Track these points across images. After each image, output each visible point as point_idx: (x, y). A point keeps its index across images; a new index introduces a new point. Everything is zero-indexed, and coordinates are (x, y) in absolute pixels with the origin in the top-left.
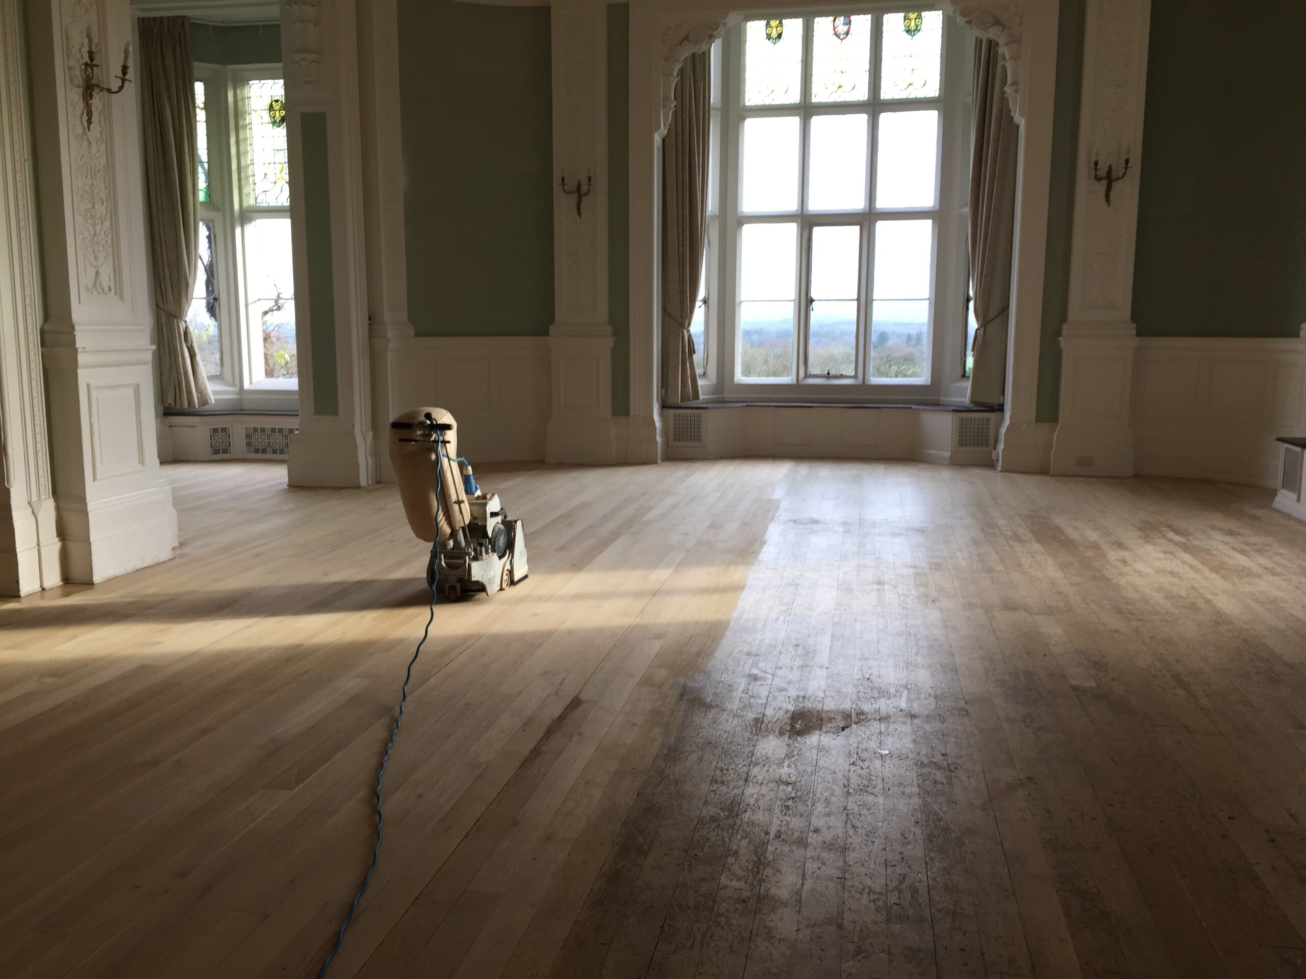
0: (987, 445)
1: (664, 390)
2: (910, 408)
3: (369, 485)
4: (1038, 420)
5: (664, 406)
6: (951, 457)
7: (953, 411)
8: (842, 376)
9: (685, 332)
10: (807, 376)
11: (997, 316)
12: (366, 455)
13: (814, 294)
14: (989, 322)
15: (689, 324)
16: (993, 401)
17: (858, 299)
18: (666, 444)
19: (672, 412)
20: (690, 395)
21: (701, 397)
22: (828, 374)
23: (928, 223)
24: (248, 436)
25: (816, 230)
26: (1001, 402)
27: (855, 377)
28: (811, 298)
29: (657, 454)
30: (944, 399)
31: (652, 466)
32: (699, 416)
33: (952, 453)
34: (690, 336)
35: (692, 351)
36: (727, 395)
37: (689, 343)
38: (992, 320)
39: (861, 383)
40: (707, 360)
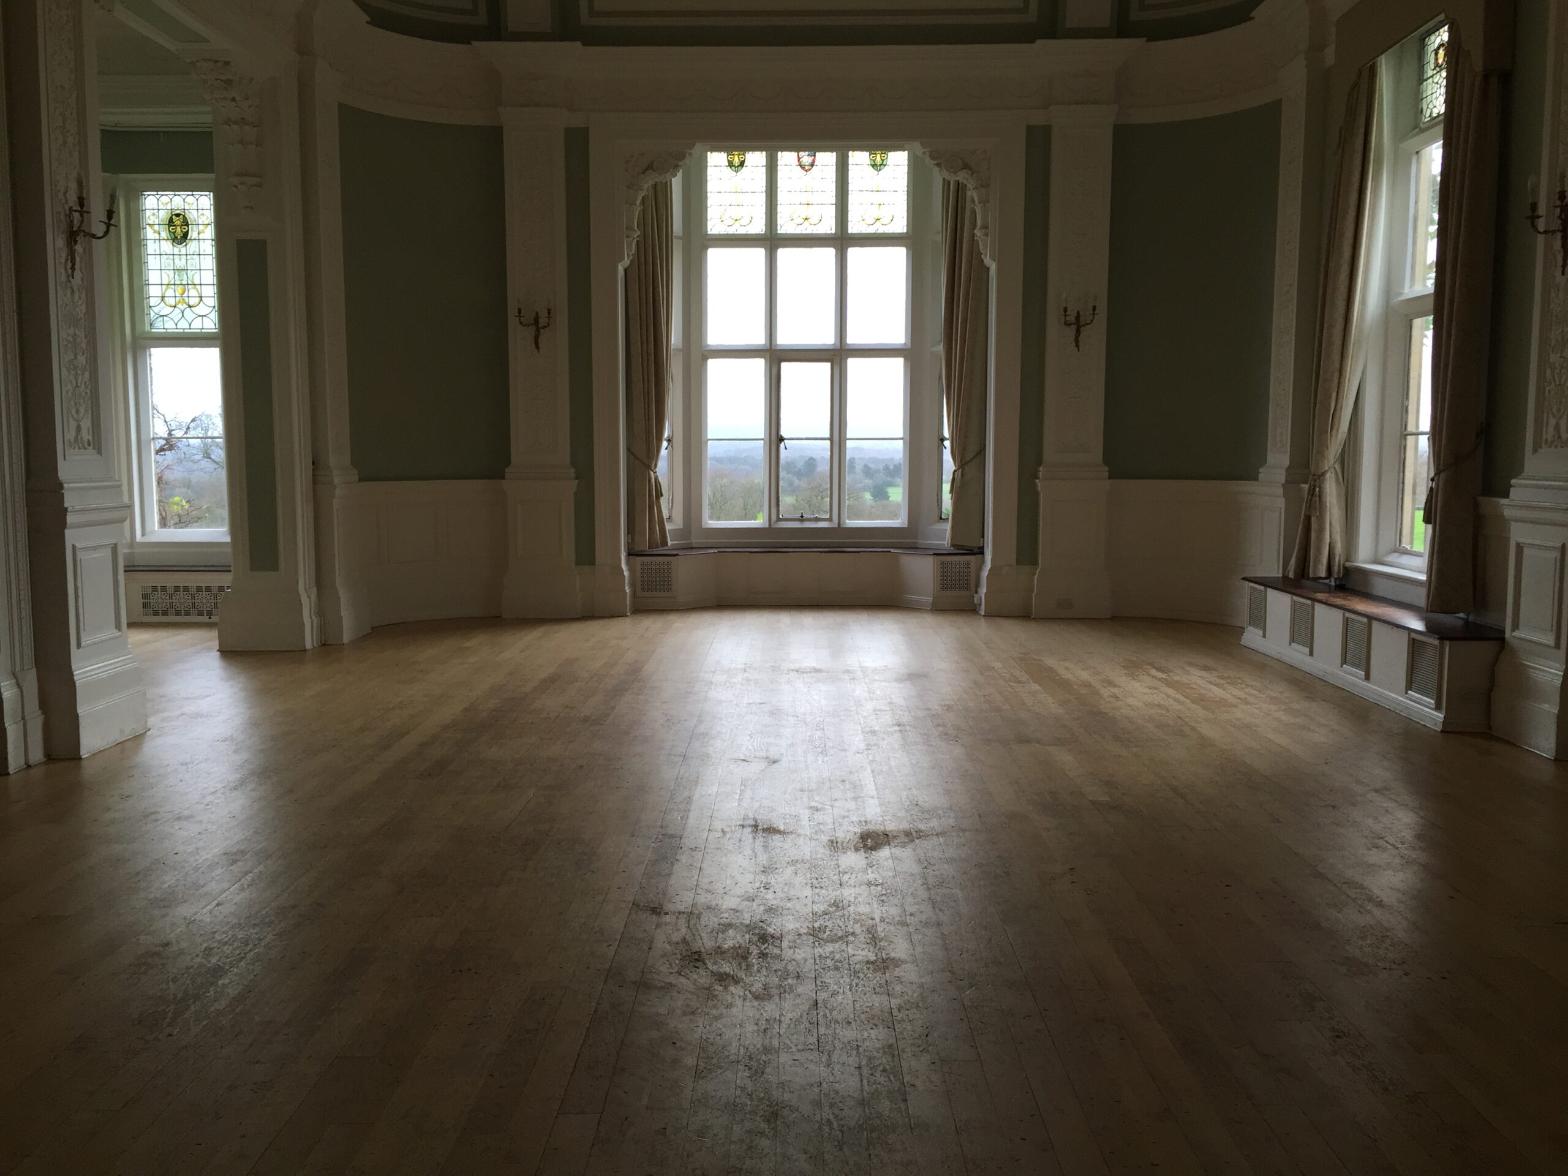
0: (968, 589)
1: (630, 535)
2: (890, 552)
3: (314, 647)
4: (1019, 563)
5: (630, 554)
6: (934, 604)
7: (934, 554)
8: (817, 520)
9: (652, 473)
11: (974, 457)
12: (310, 614)
13: (784, 432)
14: (967, 463)
15: (656, 465)
16: (974, 544)
17: (831, 439)
18: (634, 595)
19: (639, 559)
20: (658, 541)
21: (670, 543)
22: (802, 517)
23: (899, 362)
24: (145, 596)
25: (784, 365)
26: (982, 545)
27: (830, 520)
28: (782, 437)
29: (627, 607)
30: (922, 542)
31: (621, 619)
32: (669, 564)
33: (933, 597)
34: (656, 479)
35: (659, 494)
36: (695, 541)
37: (656, 486)
38: (969, 462)
39: (837, 526)
40: (672, 503)
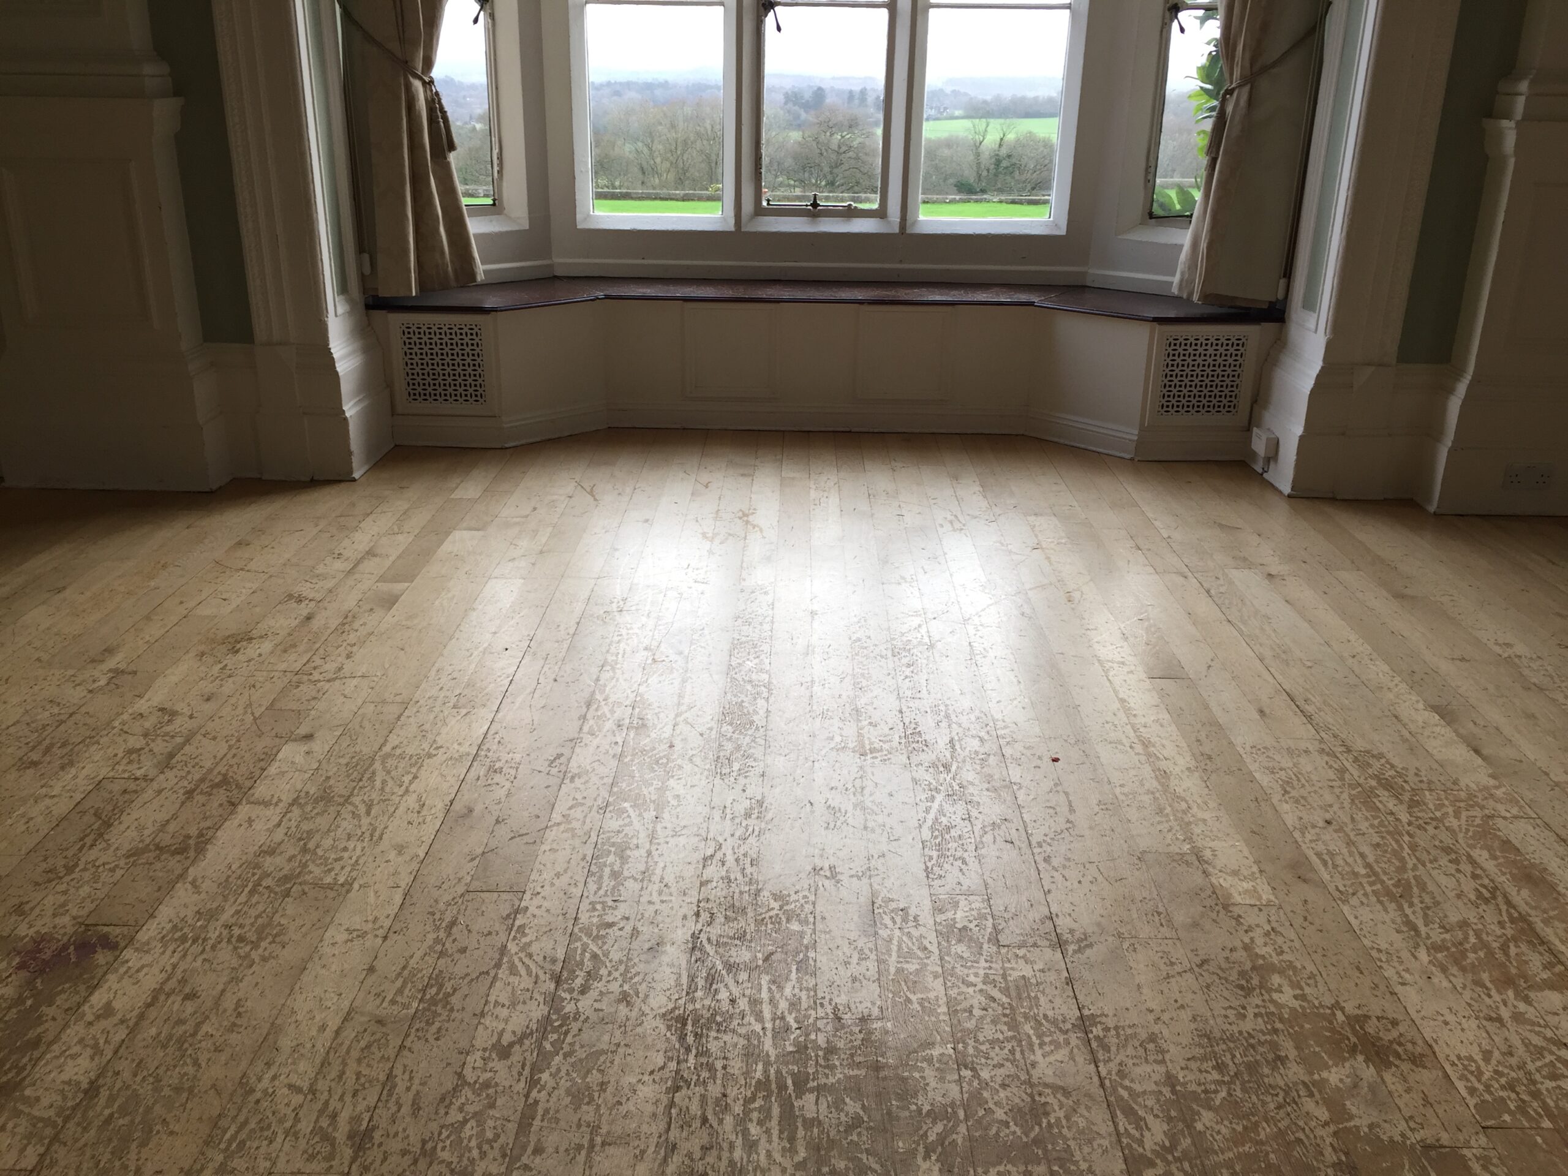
0: (1231, 408)
1: (366, 256)
2: (1032, 304)
4: (1405, 355)
5: (370, 305)
6: (1141, 443)
7: (1156, 320)
8: (850, 213)
9: (417, 84)
10: (759, 211)
11: (1288, 53)
14: (1265, 69)
15: (429, 64)
16: (1262, 294)
17: (892, 6)
19: (397, 321)
20: (446, 272)
21: (481, 269)
22: (815, 205)
26: (1280, 295)
27: (881, 213)
29: (350, 453)
30: (1098, 273)
31: (333, 490)
32: (474, 332)
33: (1142, 429)
35: (443, 142)
37: (432, 120)
38: (1274, 64)
39: (897, 230)
40: (501, 165)
